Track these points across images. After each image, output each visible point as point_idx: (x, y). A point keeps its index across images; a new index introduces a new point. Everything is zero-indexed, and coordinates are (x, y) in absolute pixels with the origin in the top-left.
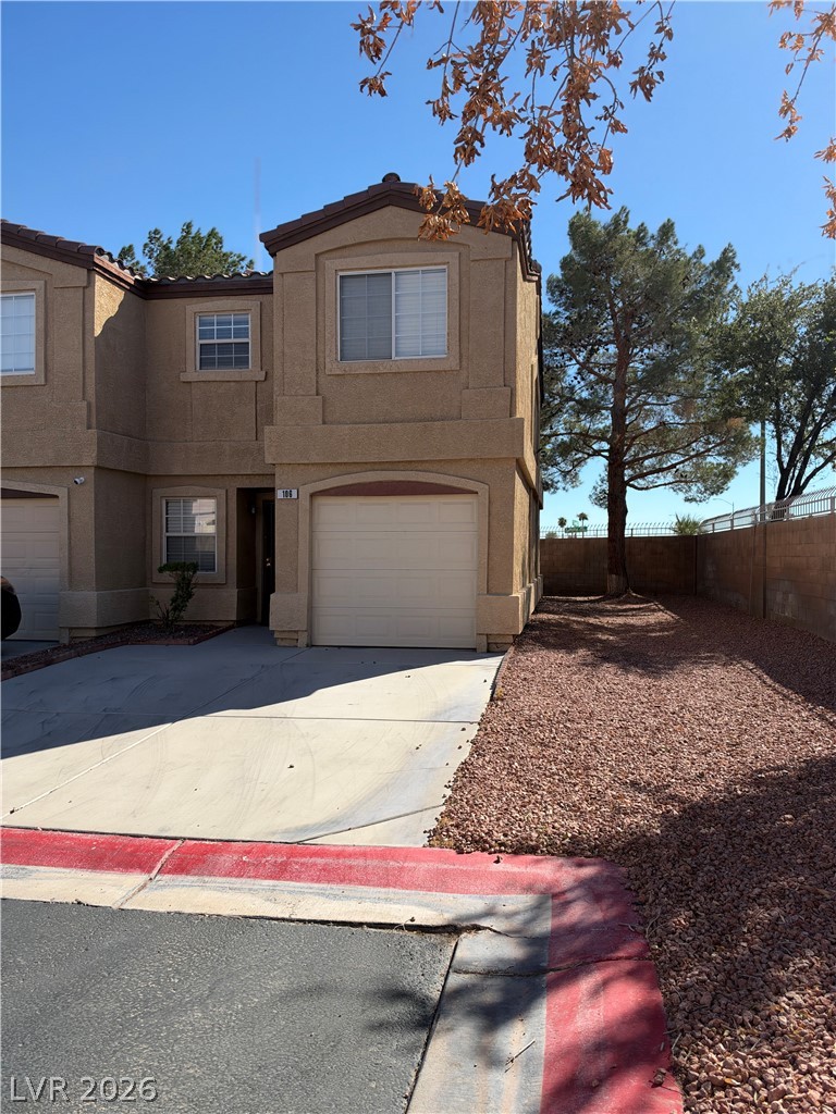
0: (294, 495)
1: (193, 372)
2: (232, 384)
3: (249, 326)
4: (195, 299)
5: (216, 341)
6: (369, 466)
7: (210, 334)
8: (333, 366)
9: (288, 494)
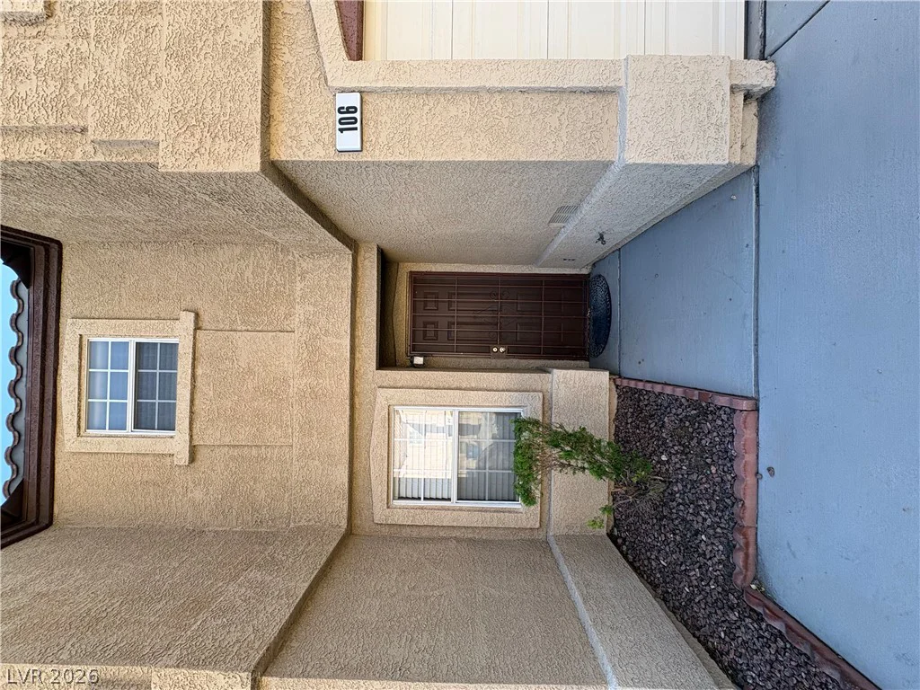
0: (354, 100)
1: (177, 442)
5: (130, 402)
7: (120, 410)
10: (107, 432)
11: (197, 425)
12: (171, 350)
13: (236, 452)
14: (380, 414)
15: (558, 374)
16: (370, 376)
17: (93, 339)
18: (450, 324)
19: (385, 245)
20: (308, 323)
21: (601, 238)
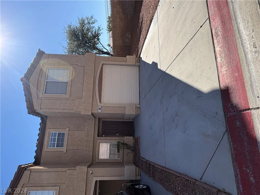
0: (100, 107)
1: (64, 149)
2: (69, 137)
3: (54, 132)
4: (43, 148)
5: (56, 143)
6: (94, 88)
7: (54, 144)
8: (68, 96)
9: (100, 109)
10: (52, 148)
11: (68, 146)
12: (63, 134)
13: (73, 151)
14: (98, 144)
15: (125, 137)
16: (96, 138)
17: (51, 132)
18: (109, 130)
19: (99, 117)
20: (87, 129)
21: (130, 118)
